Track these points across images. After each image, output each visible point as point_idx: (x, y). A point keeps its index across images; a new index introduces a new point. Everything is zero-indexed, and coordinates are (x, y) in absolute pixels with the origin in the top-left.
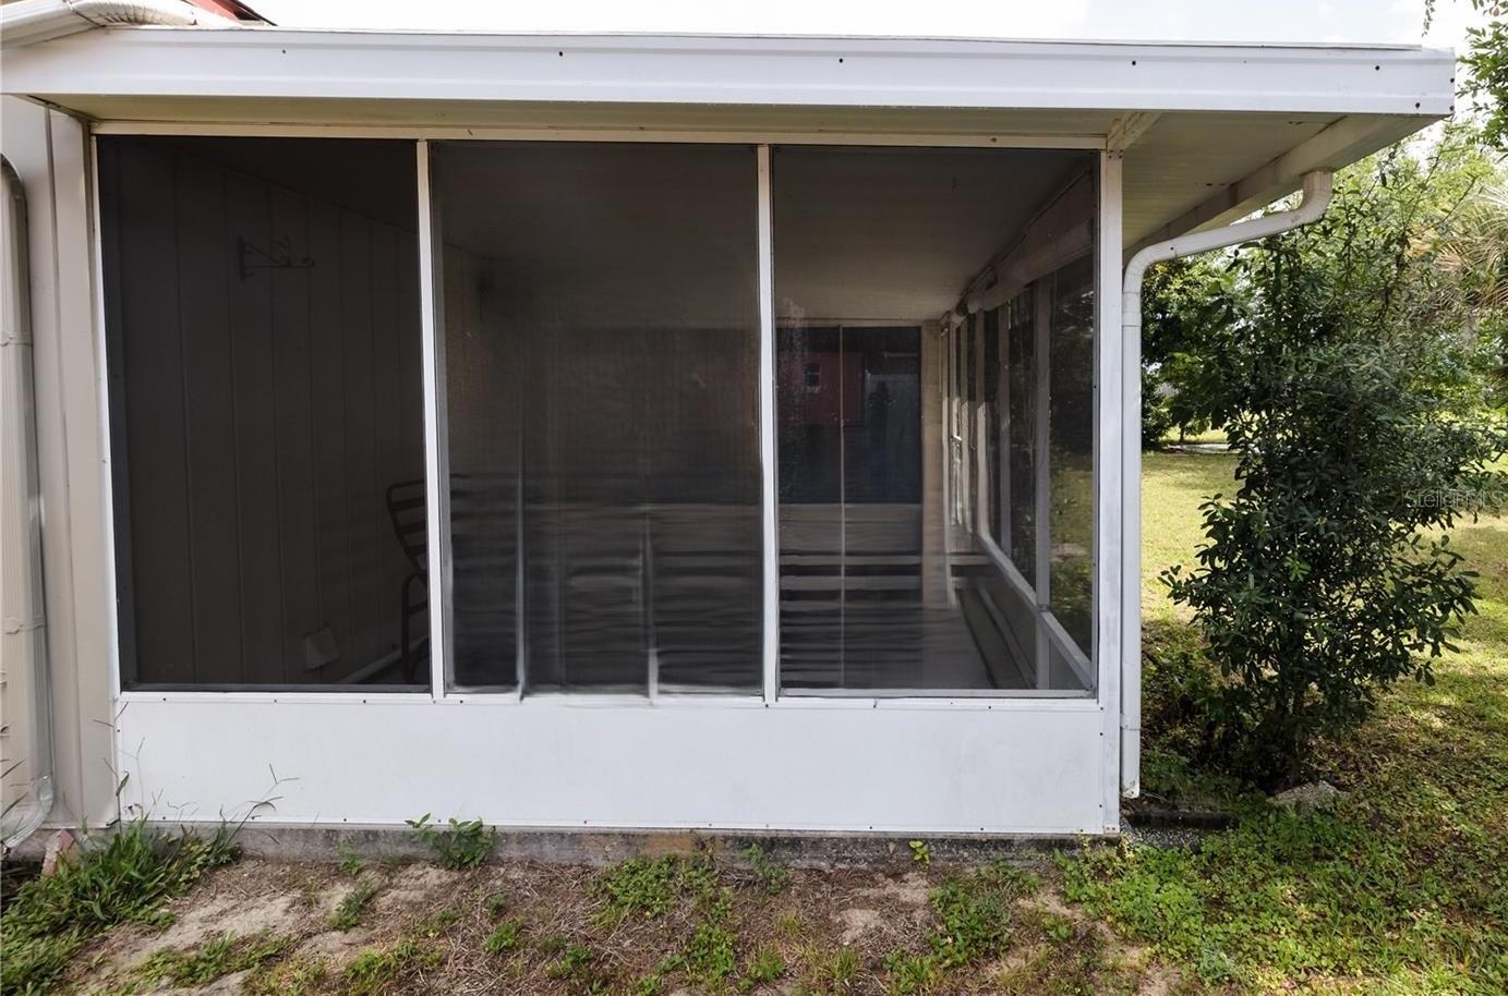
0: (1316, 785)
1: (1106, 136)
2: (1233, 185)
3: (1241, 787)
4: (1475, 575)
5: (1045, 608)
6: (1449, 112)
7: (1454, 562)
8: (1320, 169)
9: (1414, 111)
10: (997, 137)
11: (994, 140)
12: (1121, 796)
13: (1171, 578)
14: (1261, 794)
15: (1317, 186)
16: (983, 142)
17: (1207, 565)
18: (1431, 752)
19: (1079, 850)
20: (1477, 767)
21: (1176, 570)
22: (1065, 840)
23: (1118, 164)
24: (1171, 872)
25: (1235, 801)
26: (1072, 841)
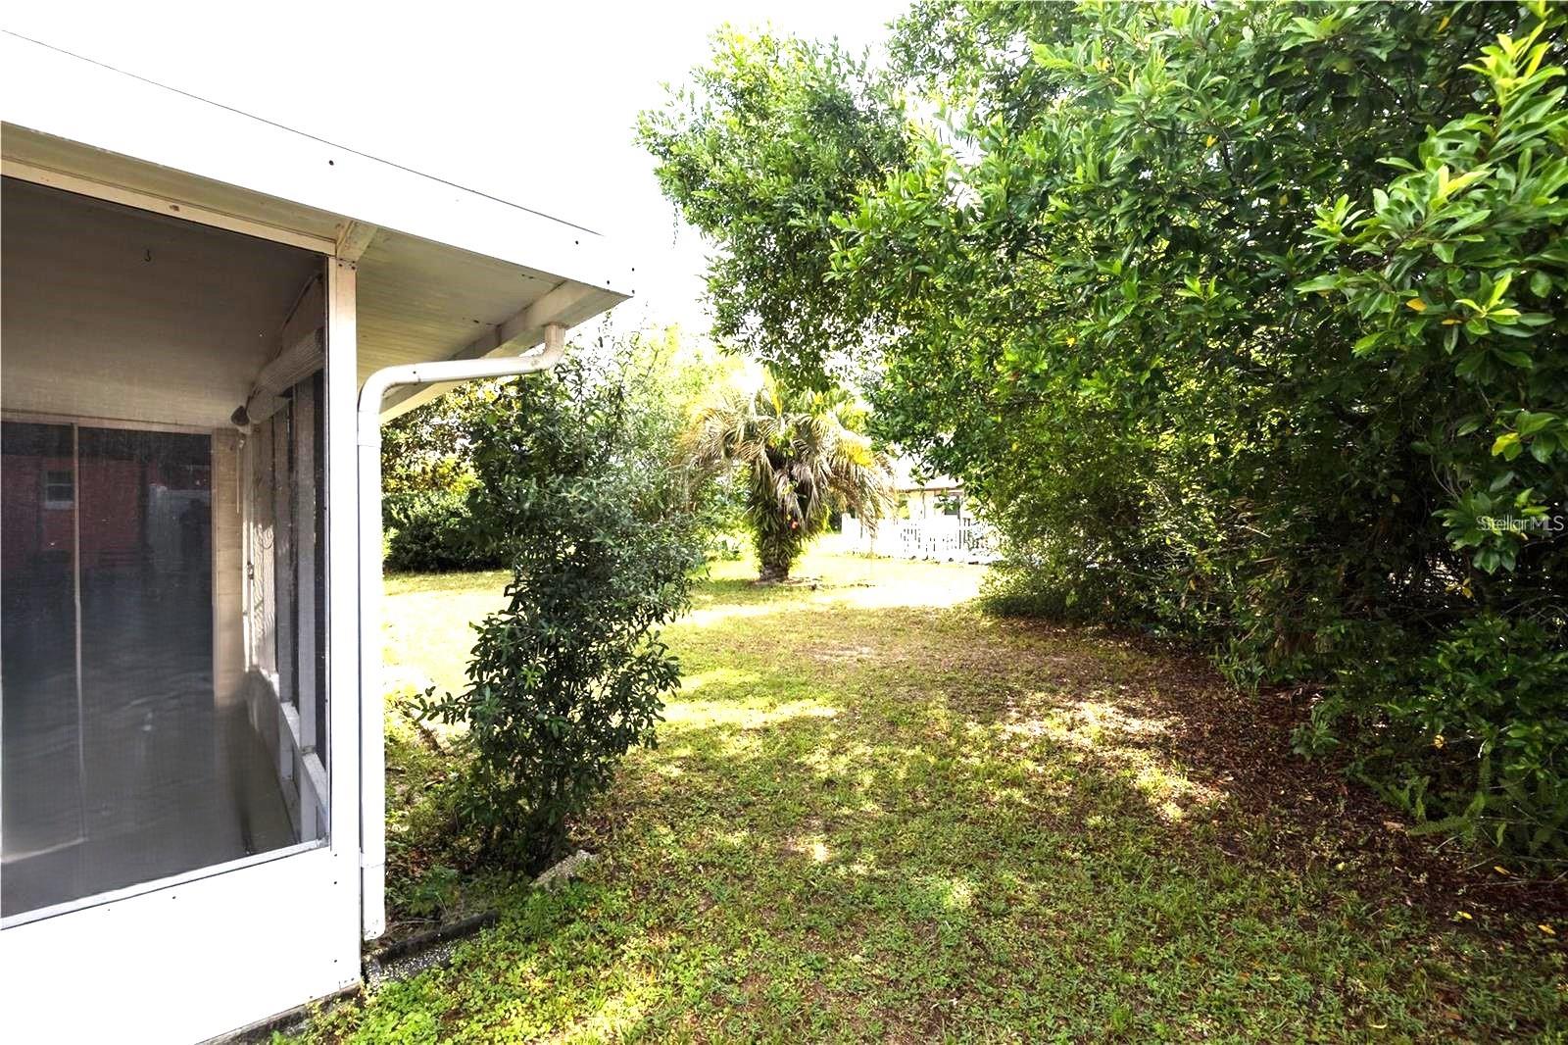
0: (574, 856)
1: (334, 241)
2: (499, 326)
3: (512, 878)
4: (676, 658)
5: (310, 749)
6: (631, 294)
7: (662, 651)
8: (556, 324)
9: (606, 287)
10: (180, 206)
11: (176, 208)
12: (362, 939)
13: (422, 702)
14: (527, 879)
15: (553, 338)
16: (161, 207)
17: (476, 679)
18: (666, 798)
19: (307, 1021)
20: (693, 801)
21: (429, 693)
22: (289, 1017)
23: (351, 276)
24: (415, 1000)
25: (504, 895)
26: (299, 1013)
